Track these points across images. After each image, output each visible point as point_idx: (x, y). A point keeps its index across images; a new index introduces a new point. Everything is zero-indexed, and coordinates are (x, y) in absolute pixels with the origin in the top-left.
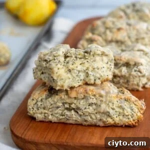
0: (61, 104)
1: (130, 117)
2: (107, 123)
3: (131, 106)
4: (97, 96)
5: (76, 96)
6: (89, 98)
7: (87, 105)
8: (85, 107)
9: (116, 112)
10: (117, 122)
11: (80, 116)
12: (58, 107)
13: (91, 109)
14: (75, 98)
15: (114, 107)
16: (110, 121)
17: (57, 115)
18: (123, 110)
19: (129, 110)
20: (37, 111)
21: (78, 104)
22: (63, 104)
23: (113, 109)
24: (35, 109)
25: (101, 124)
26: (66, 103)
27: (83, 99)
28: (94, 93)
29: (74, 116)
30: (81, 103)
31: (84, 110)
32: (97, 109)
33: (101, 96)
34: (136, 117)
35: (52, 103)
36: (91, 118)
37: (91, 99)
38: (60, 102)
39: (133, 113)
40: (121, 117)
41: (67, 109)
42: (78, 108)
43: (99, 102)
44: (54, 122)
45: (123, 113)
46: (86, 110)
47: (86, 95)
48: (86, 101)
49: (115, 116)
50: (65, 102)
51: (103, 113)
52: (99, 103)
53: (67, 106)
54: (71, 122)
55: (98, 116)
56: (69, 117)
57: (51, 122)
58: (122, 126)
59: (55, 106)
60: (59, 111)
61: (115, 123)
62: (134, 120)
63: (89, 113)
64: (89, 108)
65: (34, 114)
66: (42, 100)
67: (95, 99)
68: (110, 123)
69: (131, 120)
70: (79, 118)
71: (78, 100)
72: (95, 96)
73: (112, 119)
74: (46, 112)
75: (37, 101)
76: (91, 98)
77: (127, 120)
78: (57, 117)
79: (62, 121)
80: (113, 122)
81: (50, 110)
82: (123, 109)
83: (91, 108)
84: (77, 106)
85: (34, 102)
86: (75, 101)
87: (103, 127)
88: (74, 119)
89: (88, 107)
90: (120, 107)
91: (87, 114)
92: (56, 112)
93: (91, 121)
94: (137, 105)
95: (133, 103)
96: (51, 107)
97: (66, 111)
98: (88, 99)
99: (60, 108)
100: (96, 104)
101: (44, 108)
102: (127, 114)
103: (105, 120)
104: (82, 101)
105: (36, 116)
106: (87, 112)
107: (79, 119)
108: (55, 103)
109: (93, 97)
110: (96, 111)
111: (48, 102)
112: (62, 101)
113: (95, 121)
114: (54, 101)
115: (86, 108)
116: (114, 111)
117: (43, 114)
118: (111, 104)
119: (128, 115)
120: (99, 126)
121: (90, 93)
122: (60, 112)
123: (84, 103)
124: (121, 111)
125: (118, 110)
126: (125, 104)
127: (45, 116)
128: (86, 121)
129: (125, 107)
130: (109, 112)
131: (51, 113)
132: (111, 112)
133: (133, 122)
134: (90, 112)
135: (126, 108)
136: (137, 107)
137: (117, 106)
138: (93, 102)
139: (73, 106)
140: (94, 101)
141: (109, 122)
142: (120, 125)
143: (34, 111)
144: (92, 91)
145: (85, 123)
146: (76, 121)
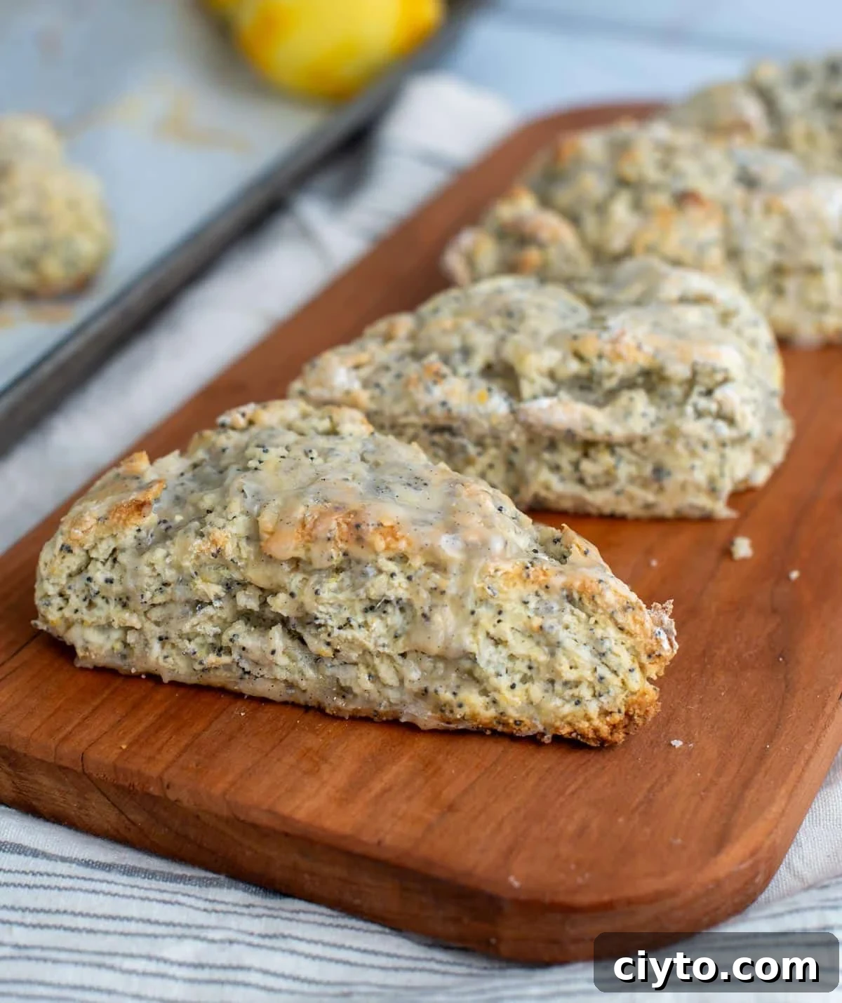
0: (215, 590)
1: (585, 692)
2: (459, 714)
3: (599, 632)
4: (417, 562)
5: (301, 553)
6: (371, 571)
7: (359, 607)
8: (346, 614)
9: (512, 657)
10: (513, 714)
11: (317, 660)
12: (199, 604)
13: (375, 634)
14: (296, 563)
15: (505, 630)
16: (474, 703)
17: (191, 646)
18: (552, 654)
19: (585, 655)
20: (86, 615)
21: (307, 598)
22: (230, 587)
23: (498, 642)
24: (75, 601)
25: (425, 716)
26: (244, 585)
27: (338, 570)
28: (403, 545)
29: (282, 660)
30: (326, 595)
31: (336, 632)
32: (408, 634)
33: (437, 565)
34: (616, 699)
35: (169, 575)
36: (374, 677)
37: (383, 578)
38: (213, 576)
39: (603, 671)
40: (536, 690)
41: (246, 616)
42: (308, 620)
43: (425, 594)
44: (174, 684)
45: (551, 668)
46: (347, 634)
47: (356, 551)
48: (354, 587)
49: (504, 682)
50: (236, 576)
51: (440, 657)
52: (422, 600)
53: (247, 600)
54: (262, 688)
55: (414, 674)
56: (256, 663)
57: (154, 678)
58: (534, 740)
59: (180, 593)
60: (204, 624)
61: (501, 718)
62: (605, 713)
63: (366, 651)
64: (365, 625)
65: (69, 624)
66: (114, 556)
67: (400, 579)
68: (474, 717)
69: (593, 708)
70: (310, 673)
71: (311, 573)
72: (403, 558)
73: (485, 692)
74: (134, 621)
75: (90, 559)
76: (380, 571)
77: (568, 709)
78: (191, 656)
79: (217, 679)
80: (492, 713)
81: (156, 614)
82: (554, 647)
83: (376, 624)
84: (302, 605)
85: (74, 562)
86: (295, 581)
87: (434, 732)
88: (282, 675)
89: (360, 619)
90: (540, 635)
91: (354, 656)
92: (187, 628)
93: (375, 696)
94: (630, 634)
95: (612, 616)
96: (159, 599)
97: (240, 627)
98: (364, 574)
99: (209, 610)
100: (404, 607)
101: (124, 602)
102: (570, 675)
103: (446, 696)
104: (333, 583)
105: (75, 636)
106: (352, 643)
107: (309, 678)
108: (186, 580)
109: (391, 567)
110: (401, 646)
111: (147, 570)
112: (225, 573)
113: (393, 695)
114: (179, 568)
115: (347, 624)
116: (505, 652)
117: (116, 635)
118: (485, 615)
119: (577, 684)
120: (412, 727)
121: (380, 544)
122: (210, 629)
123: (342, 597)
124: (541, 656)
125: (521, 646)
126: (568, 618)
127: (126, 645)
128: (344, 692)
129: (563, 635)
130: (472, 657)
131: (159, 631)
132: (487, 655)
133: (597, 723)
134: (371, 646)
135: (568, 643)
136: (630, 642)
137: (519, 625)
138: (392, 595)
139: (280, 604)
140: (399, 588)
141: (466, 710)
142: (525, 731)
143: (68, 613)
144: (392, 532)
145: (341, 703)
146: (290, 685)
